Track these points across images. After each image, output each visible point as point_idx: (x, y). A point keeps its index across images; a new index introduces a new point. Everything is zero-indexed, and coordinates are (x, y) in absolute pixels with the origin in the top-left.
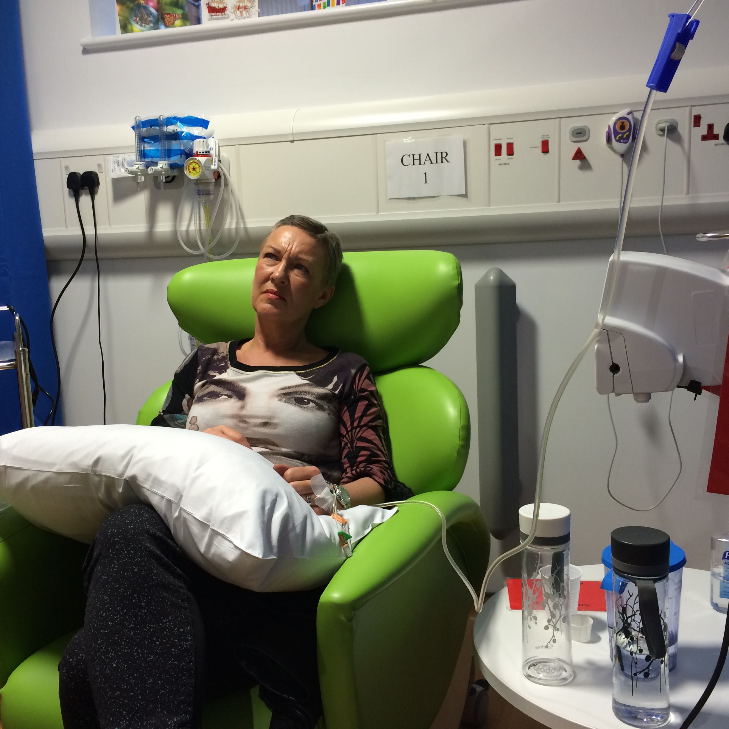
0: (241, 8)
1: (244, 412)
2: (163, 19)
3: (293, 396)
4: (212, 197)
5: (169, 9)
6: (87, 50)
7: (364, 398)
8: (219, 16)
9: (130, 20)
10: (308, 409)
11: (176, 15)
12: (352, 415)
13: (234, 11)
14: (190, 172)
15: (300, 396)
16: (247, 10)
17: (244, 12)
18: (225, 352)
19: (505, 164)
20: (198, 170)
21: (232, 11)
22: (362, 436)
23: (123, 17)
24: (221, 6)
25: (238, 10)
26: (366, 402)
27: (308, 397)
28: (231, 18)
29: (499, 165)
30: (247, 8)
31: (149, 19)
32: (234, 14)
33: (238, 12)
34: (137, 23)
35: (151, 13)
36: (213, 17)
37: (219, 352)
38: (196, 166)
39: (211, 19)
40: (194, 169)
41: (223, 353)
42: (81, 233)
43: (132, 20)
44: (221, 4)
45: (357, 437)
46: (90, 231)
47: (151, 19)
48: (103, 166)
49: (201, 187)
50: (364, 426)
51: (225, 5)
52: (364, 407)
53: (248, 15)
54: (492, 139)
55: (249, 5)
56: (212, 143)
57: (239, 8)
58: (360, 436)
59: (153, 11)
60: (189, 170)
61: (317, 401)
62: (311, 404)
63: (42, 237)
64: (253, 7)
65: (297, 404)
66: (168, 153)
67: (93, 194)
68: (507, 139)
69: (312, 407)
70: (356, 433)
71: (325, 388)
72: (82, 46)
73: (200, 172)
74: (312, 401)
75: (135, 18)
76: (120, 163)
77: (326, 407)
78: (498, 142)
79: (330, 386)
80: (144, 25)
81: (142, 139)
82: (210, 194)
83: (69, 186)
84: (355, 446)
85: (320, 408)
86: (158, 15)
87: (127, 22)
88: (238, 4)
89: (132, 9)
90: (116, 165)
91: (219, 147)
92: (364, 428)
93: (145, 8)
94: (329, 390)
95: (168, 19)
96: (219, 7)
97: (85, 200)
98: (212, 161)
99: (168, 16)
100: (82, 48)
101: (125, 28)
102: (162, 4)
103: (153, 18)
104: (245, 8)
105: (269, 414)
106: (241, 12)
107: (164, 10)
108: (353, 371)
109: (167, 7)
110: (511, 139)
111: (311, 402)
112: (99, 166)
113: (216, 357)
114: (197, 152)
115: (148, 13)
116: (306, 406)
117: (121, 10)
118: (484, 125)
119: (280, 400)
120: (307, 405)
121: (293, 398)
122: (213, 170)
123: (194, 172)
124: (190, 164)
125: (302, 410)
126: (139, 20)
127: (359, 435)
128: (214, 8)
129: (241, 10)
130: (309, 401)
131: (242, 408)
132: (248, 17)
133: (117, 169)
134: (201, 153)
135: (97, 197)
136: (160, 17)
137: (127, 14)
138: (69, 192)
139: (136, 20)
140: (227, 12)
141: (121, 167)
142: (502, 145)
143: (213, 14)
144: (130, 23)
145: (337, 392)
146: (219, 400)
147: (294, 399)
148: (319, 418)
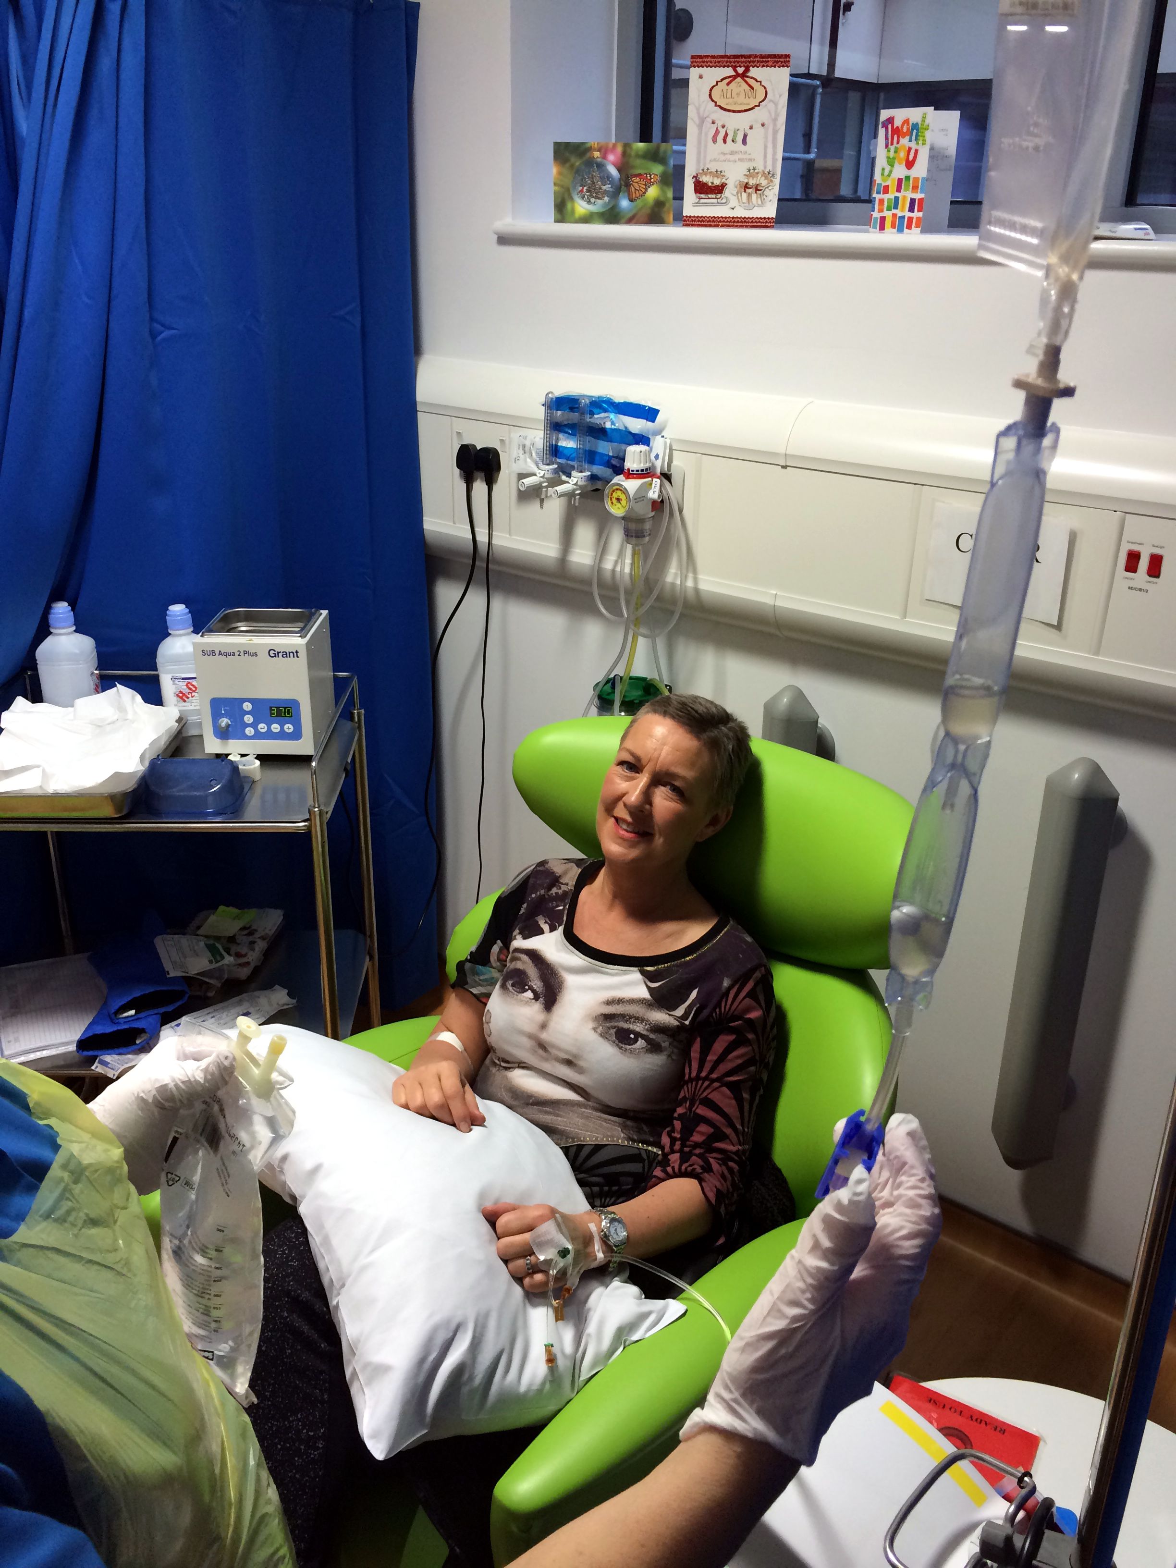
0: (750, 188)
1: (544, 1036)
2: (628, 185)
3: (616, 1024)
4: (647, 539)
5: (640, 166)
6: (504, 240)
7: (732, 1031)
8: (712, 199)
9: (572, 191)
10: (631, 1053)
11: (650, 176)
12: (704, 1053)
13: (737, 193)
14: (612, 503)
15: (626, 1026)
16: (760, 192)
17: (754, 196)
18: (570, 884)
19: (1140, 590)
20: (624, 502)
21: (735, 193)
22: (709, 1096)
23: (562, 187)
24: (717, 182)
25: (745, 191)
26: (732, 1037)
27: (639, 1028)
28: (731, 205)
29: (1129, 588)
30: (761, 188)
31: (604, 188)
32: (736, 198)
33: (744, 195)
34: (583, 197)
35: (609, 176)
36: (702, 201)
37: (561, 881)
38: (623, 497)
39: (697, 204)
40: (618, 500)
41: (567, 884)
42: (471, 537)
43: (576, 193)
44: (718, 177)
45: (701, 1097)
46: (482, 537)
47: (607, 187)
48: (507, 442)
49: (633, 526)
50: (716, 1080)
51: (724, 180)
52: (725, 1045)
53: (760, 202)
54: (1125, 538)
55: (764, 182)
56: (658, 445)
57: (746, 187)
58: (706, 1096)
59: (613, 171)
60: (611, 499)
61: (652, 1036)
62: (641, 1043)
63: (423, 529)
64: (770, 188)
65: (617, 1042)
66: (591, 457)
67: (490, 482)
68: (1154, 546)
69: (639, 1049)
70: (702, 1090)
71: (671, 1013)
72: (495, 233)
73: (627, 508)
74: (643, 1037)
75: (580, 188)
76: (527, 449)
77: (665, 1044)
78: (1135, 548)
79: (680, 1012)
80: (593, 200)
81: (555, 427)
82: (644, 536)
83: (459, 466)
84: (694, 1111)
85: (654, 1047)
86: (620, 179)
87: (566, 196)
88: (746, 181)
89: (578, 172)
90: (521, 452)
91: (671, 449)
92: (716, 1084)
93: (600, 166)
94: (676, 1018)
95: (636, 185)
96: (712, 183)
97: (480, 487)
98: (651, 484)
99: (638, 180)
100: (496, 237)
101: (562, 211)
102: (630, 156)
103: (610, 186)
104: (757, 188)
105: (574, 1050)
106: (749, 195)
107: (633, 167)
108: (726, 983)
109: (638, 162)
110: (1161, 548)
111: (640, 1039)
112: (502, 441)
113: (554, 890)
114: (629, 469)
115: (604, 177)
116: (630, 1047)
117: (560, 173)
118: (1115, 511)
119: (595, 1029)
120: (632, 1045)
121: (615, 1027)
122: (651, 499)
123: (619, 505)
124: (614, 491)
125: (622, 1053)
126: (588, 191)
127: (705, 1094)
128: (706, 184)
129: (749, 191)
130: (638, 1035)
131: (544, 1026)
132: (759, 206)
133: (522, 457)
134: (635, 472)
135: (495, 488)
136: (623, 183)
137: (567, 181)
138: (460, 472)
139: (582, 191)
140: (727, 192)
141: (527, 455)
142: (1141, 555)
143: (703, 196)
144: (572, 199)
145: (687, 1023)
146: (522, 998)
147: (615, 1030)
148: (648, 1066)
